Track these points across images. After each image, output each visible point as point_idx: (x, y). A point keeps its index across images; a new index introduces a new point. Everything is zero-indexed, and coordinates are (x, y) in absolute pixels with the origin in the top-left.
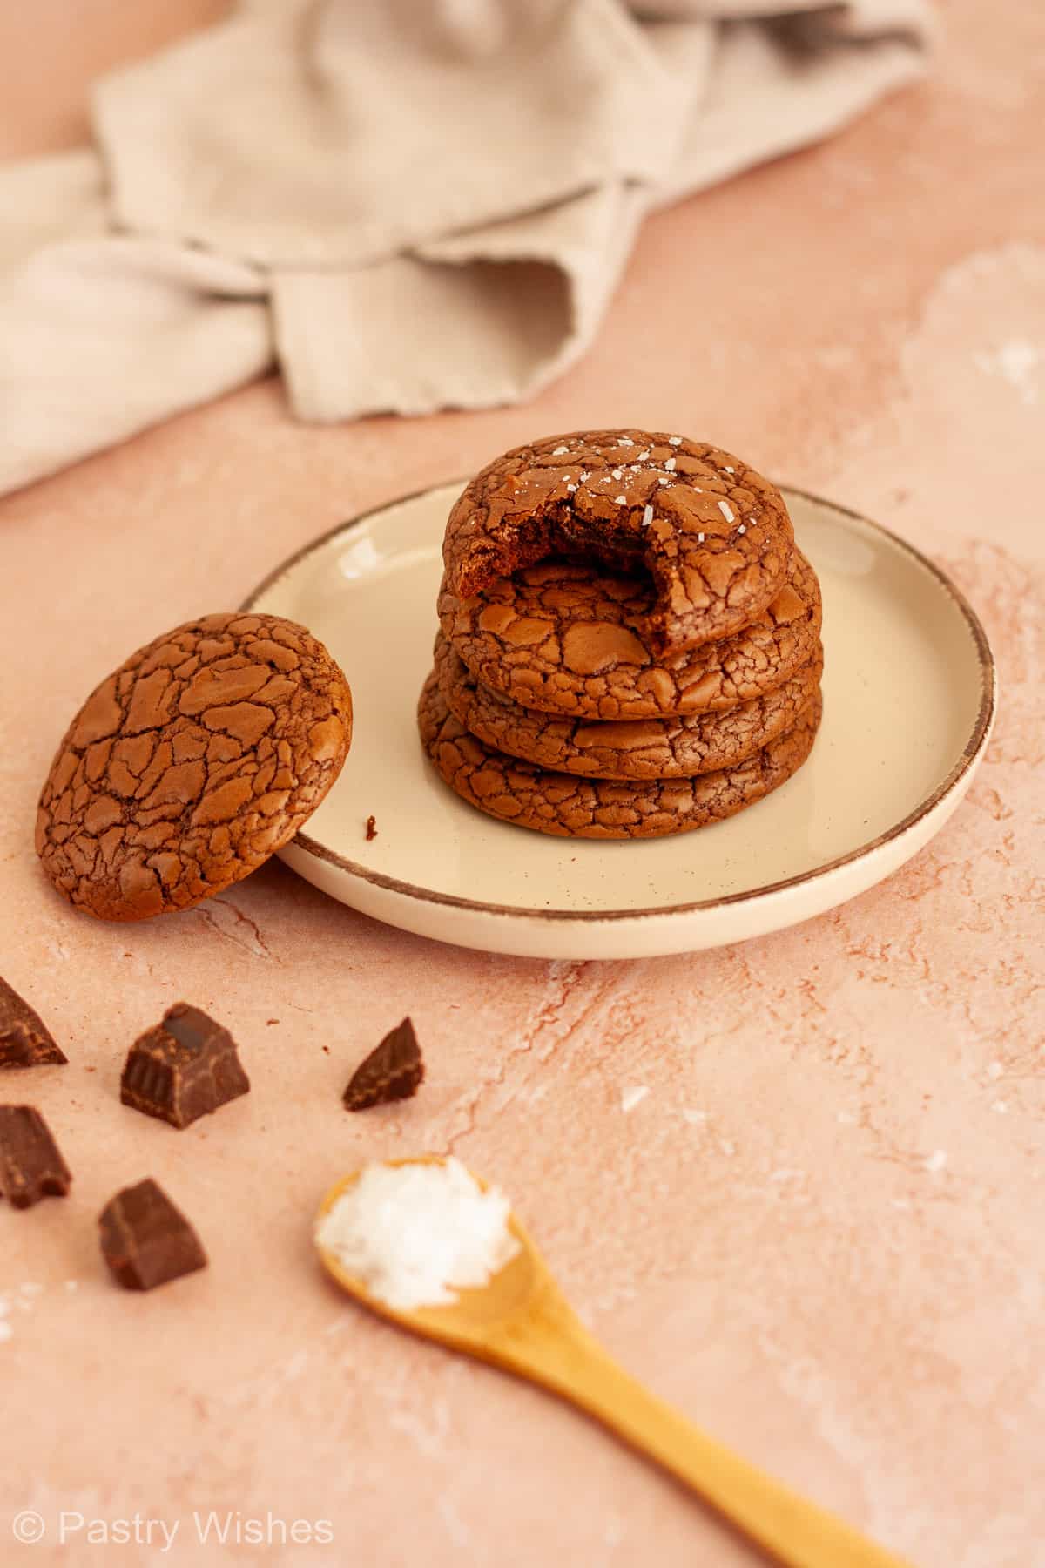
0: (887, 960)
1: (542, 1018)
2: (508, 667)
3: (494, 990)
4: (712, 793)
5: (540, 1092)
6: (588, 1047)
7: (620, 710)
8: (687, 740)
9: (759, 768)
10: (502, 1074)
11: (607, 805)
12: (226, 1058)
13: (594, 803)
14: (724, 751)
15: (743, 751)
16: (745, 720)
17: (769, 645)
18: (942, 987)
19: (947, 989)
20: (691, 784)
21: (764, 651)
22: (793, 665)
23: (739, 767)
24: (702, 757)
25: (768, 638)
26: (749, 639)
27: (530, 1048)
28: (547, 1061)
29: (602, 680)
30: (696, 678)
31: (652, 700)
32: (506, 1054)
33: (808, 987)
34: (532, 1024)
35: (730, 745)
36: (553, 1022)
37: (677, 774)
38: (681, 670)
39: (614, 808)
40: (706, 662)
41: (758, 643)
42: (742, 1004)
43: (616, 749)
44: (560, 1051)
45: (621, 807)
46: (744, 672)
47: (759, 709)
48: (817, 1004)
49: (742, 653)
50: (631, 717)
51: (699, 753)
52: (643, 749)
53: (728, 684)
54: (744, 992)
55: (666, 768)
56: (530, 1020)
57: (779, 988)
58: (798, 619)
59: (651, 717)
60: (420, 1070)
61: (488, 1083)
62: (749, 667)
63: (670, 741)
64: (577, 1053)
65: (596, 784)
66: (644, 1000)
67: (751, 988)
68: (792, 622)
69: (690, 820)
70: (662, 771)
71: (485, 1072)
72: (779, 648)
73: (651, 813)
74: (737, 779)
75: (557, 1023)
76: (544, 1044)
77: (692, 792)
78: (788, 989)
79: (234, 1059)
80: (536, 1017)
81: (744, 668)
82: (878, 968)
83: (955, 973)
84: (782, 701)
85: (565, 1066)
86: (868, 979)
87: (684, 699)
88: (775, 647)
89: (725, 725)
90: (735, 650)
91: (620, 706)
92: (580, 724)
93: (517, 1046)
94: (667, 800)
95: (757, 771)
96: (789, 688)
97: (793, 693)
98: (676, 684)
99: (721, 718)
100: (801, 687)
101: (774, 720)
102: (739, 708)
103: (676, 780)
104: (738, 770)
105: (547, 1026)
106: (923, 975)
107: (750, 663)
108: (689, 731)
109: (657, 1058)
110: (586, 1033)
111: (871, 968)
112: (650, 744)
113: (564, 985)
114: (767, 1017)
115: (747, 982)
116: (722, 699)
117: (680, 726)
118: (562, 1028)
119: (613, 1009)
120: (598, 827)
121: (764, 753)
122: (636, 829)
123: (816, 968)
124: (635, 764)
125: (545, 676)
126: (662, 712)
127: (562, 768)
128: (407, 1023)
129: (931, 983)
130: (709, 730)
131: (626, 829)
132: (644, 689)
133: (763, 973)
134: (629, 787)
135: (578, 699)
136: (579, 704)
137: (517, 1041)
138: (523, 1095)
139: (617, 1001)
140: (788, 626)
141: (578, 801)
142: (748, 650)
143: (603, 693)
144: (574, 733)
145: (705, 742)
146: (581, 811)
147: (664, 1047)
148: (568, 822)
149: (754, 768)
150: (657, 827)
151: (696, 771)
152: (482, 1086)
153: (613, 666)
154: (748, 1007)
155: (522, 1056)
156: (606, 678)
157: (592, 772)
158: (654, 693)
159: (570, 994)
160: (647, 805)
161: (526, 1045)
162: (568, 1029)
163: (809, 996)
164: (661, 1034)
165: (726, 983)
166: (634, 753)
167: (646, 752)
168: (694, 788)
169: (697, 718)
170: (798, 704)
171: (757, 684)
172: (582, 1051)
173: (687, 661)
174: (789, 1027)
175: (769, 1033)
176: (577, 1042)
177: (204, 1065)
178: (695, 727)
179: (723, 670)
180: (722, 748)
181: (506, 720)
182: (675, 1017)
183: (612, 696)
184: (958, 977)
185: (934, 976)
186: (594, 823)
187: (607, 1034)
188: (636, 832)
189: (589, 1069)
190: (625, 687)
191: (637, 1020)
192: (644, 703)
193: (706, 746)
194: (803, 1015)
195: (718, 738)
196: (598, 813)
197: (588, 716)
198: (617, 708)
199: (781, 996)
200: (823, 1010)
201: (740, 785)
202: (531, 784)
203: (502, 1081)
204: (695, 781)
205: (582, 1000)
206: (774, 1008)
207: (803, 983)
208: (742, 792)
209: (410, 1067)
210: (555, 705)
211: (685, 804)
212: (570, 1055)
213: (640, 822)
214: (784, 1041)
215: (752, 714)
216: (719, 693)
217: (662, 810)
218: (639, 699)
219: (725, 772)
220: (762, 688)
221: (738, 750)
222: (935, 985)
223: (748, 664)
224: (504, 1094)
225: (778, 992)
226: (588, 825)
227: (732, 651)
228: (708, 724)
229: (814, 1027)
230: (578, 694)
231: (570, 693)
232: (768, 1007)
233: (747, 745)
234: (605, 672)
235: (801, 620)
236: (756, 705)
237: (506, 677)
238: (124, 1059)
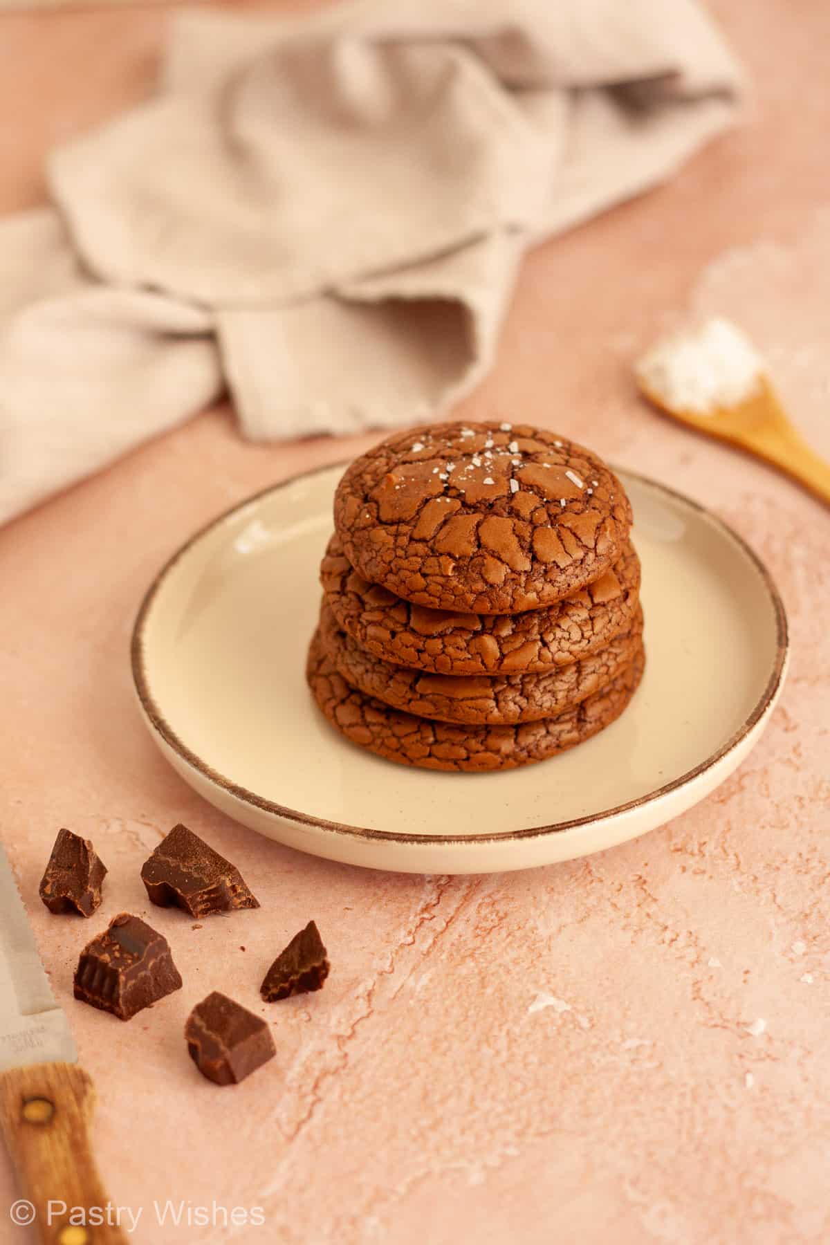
0: (704, 855)
1: (422, 916)
2: (365, 623)
3: (380, 893)
4: (531, 739)
5: (425, 980)
6: (462, 939)
7: (452, 667)
8: (511, 695)
9: (575, 720)
10: (391, 965)
11: (442, 742)
12: (162, 959)
13: (431, 739)
14: (541, 706)
15: (558, 707)
16: (562, 680)
17: (585, 620)
18: (752, 878)
19: (756, 878)
20: (514, 730)
21: (579, 626)
22: (605, 638)
23: (558, 719)
24: (522, 709)
25: (584, 614)
26: (567, 614)
27: (413, 943)
28: (428, 953)
29: (440, 641)
30: (518, 645)
31: (480, 660)
32: (394, 948)
33: (641, 881)
34: (414, 921)
35: (547, 701)
36: (431, 919)
37: (499, 722)
38: (507, 637)
39: (447, 745)
40: (528, 631)
41: (575, 618)
42: (587, 898)
43: (447, 698)
44: (439, 943)
45: (453, 744)
46: (559, 643)
47: (576, 672)
48: (649, 895)
49: (559, 626)
50: (461, 674)
51: (519, 706)
52: (472, 699)
53: (545, 651)
54: (588, 887)
55: (490, 717)
56: (411, 918)
57: (617, 883)
58: (614, 600)
59: (479, 674)
60: (325, 967)
61: (381, 974)
62: (564, 638)
63: (495, 694)
64: (453, 944)
65: (433, 724)
66: (506, 897)
67: (594, 884)
68: (608, 602)
69: (511, 760)
70: (486, 719)
71: (377, 964)
72: (593, 624)
73: (478, 752)
74: (555, 729)
75: (435, 919)
76: (425, 938)
77: (514, 736)
78: (624, 884)
79: (169, 960)
80: (416, 916)
81: (560, 639)
82: (697, 862)
83: (762, 865)
84: (597, 666)
85: (444, 957)
86: (689, 873)
87: (506, 661)
88: (590, 622)
89: (544, 683)
90: (554, 623)
91: (452, 663)
92: (419, 675)
93: (402, 941)
94: (492, 742)
95: (573, 723)
96: (605, 656)
97: (608, 659)
98: (500, 648)
99: (541, 678)
100: (616, 655)
101: (589, 683)
102: (558, 670)
103: (500, 726)
104: (557, 721)
105: (426, 922)
106: (736, 867)
107: (566, 635)
108: (511, 686)
109: (519, 947)
110: (459, 926)
111: (692, 862)
112: (478, 695)
113: (438, 887)
114: (610, 909)
115: (590, 878)
116: (540, 664)
117: (506, 682)
118: (439, 924)
119: (480, 905)
120: (433, 760)
121: (582, 707)
122: (464, 764)
123: (646, 865)
124: (464, 711)
125: (394, 634)
126: (487, 671)
127: (405, 708)
128: (312, 925)
129: (743, 874)
130: (530, 687)
131: (456, 764)
132: (473, 651)
133: (602, 870)
134: (462, 729)
135: (418, 655)
136: (419, 659)
137: (402, 936)
138: (411, 982)
139: (483, 899)
140: (604, 605)
141: (418, 736)
142: (565, 623)
143: (439, 652)
144: (416, 681)
145: (525, 697)
146: (421, 746)
147: (526, 937)
148: (408, 754)
149: (570, 720)
150: (482, 764)
151: (516, 721)
152: (376, 977)
153: (450, 630)
154: (592, 900)
155: (407, 948)
156: (443, 640)
157: (430, 714)
158: (481, 654)
159: (444, 894)
160: (474, 744)
161: (410, 939)
162: (444, 924)
163: (642, 889)
164: (522, 926)
165: (573, 880)
166: (464, 702)
167: (474, 701)
168: (517, 734)
169: (520, 676)
170: (612, 669)
171: (571, 653)
172: (456, 942)
173: (513, 630)
174: (627, 916)
175: (611, 921)
176: (452, 936)
177: (144, 966)
178: (518, 685)
179: (542, 640)
180: (539, 703)
181: (365, 664)
182: (532, 911)
183: (447, 655)
184: (765, 868)
185: (743, 868)
186: (430, 755)
187: (477, 928)
188: (463, 766)
189: (463, 958)
190: (458, 648)
191: (501, 914)
192: (473, 663)
193: (526, 701)
194: (639, 905)
195: (537, 695)
196: (434, 748)
197: (425, 670)
198: (450, 665)
199: (619, 890)
200: (655, 900)
201: (556, 733)
202: (381, 719)
203: (392, 971)
204: (519, 728)
205: (453, 901)
206: (614, 900)
207: (636, 878)
208: (557, 739)
209: (317, 964)
210: (399, 657)
211: (507, 746)
212: (447, 946)
213: (468, 759)
214: (624, 929)
215: (570, 675)
216: (536, 659)
217: (487, 750)
218: (469, 659)
219: (545, 722)
220: (575, 657)
221: (553, 705)
222: (746, 875)
223: (564, 636)
224: (395, 983)
225: (616, 885)
226: (425, 757)
227: (551, 624)
228: (529, 682)
229: (648, 915)
230: (419, 651)
231: (413, 650)
232: (609, 899)
233: (562, 702)
234: (443, 633)
235: (617, 601)
236: (574, 669)
237: (363, 631)
238: (77, 961)
